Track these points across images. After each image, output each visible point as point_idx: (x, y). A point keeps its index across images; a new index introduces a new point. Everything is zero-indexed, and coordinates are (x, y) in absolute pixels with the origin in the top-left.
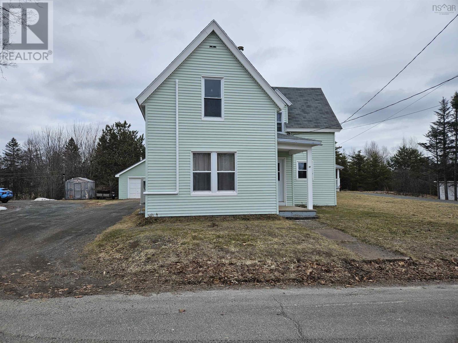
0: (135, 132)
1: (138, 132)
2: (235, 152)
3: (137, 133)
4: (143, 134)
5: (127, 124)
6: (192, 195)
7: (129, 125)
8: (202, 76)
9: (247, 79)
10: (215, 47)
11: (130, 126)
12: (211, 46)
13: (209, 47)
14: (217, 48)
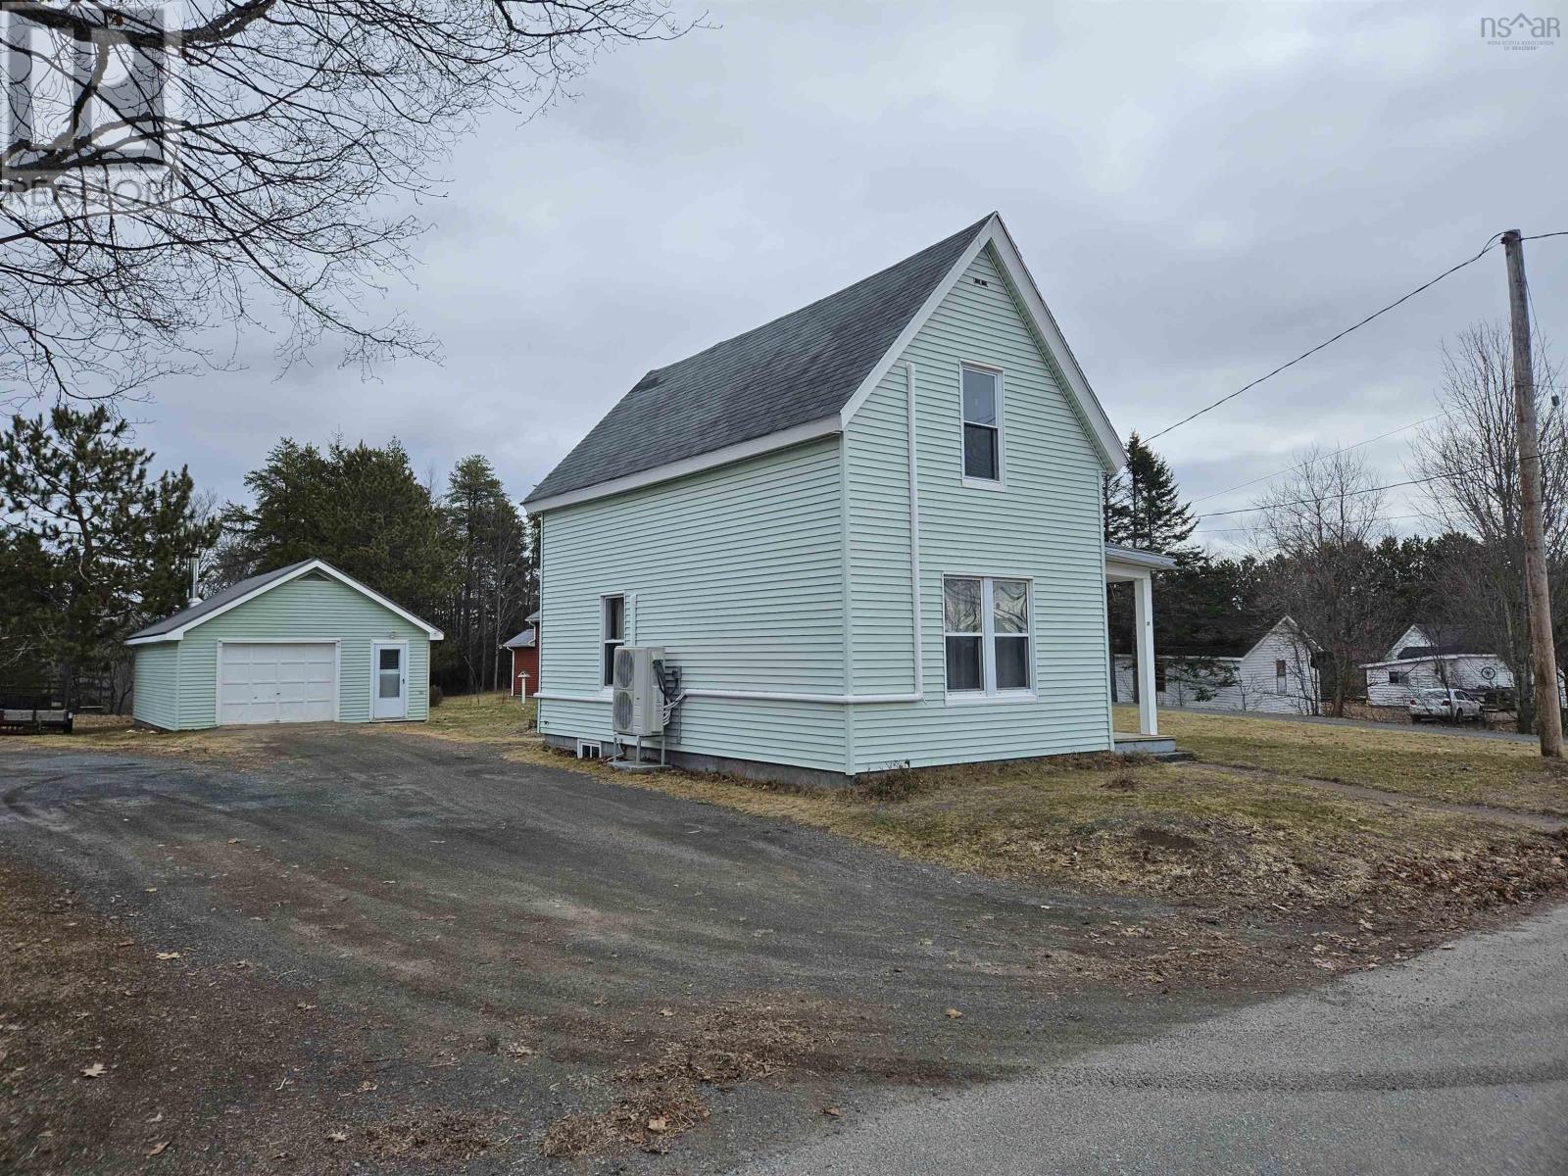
0: (141, 453)
1: (153, 455)
2: (1028, 580)
3: (148, 459)
4: (186, 466)
5: (108, 420)
6: (948, 704)
7: (122, 424)
8: (965, 360)
9: (1044, 381)
10: (984, 283)
11: (121, 427)
12: (977, 281)
13: (972, 282)
14: (989, 286)
